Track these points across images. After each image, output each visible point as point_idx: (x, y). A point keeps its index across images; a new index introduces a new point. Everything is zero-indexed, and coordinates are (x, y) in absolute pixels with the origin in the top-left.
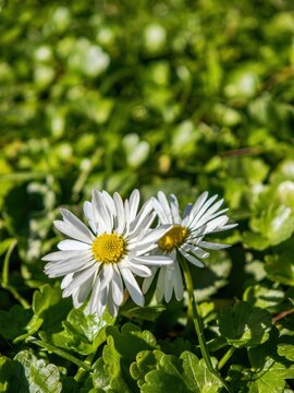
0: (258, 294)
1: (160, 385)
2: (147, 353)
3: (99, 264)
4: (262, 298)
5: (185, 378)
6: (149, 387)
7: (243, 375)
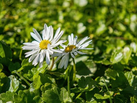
0: (101, 80)
1: (50, 95)
2: (49, 84)
3: (40, 49)
4: (102, 82)
5: (60, 96)
6: (45, 95)
7: (82, 101)
